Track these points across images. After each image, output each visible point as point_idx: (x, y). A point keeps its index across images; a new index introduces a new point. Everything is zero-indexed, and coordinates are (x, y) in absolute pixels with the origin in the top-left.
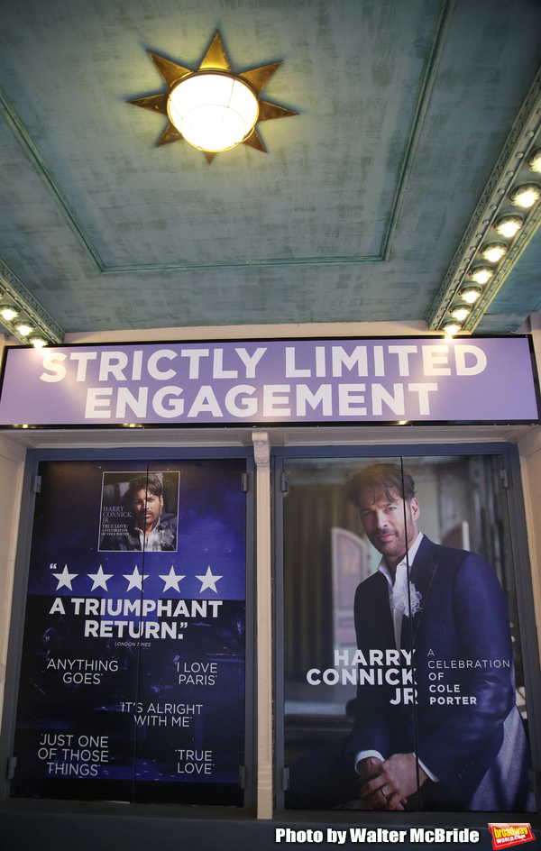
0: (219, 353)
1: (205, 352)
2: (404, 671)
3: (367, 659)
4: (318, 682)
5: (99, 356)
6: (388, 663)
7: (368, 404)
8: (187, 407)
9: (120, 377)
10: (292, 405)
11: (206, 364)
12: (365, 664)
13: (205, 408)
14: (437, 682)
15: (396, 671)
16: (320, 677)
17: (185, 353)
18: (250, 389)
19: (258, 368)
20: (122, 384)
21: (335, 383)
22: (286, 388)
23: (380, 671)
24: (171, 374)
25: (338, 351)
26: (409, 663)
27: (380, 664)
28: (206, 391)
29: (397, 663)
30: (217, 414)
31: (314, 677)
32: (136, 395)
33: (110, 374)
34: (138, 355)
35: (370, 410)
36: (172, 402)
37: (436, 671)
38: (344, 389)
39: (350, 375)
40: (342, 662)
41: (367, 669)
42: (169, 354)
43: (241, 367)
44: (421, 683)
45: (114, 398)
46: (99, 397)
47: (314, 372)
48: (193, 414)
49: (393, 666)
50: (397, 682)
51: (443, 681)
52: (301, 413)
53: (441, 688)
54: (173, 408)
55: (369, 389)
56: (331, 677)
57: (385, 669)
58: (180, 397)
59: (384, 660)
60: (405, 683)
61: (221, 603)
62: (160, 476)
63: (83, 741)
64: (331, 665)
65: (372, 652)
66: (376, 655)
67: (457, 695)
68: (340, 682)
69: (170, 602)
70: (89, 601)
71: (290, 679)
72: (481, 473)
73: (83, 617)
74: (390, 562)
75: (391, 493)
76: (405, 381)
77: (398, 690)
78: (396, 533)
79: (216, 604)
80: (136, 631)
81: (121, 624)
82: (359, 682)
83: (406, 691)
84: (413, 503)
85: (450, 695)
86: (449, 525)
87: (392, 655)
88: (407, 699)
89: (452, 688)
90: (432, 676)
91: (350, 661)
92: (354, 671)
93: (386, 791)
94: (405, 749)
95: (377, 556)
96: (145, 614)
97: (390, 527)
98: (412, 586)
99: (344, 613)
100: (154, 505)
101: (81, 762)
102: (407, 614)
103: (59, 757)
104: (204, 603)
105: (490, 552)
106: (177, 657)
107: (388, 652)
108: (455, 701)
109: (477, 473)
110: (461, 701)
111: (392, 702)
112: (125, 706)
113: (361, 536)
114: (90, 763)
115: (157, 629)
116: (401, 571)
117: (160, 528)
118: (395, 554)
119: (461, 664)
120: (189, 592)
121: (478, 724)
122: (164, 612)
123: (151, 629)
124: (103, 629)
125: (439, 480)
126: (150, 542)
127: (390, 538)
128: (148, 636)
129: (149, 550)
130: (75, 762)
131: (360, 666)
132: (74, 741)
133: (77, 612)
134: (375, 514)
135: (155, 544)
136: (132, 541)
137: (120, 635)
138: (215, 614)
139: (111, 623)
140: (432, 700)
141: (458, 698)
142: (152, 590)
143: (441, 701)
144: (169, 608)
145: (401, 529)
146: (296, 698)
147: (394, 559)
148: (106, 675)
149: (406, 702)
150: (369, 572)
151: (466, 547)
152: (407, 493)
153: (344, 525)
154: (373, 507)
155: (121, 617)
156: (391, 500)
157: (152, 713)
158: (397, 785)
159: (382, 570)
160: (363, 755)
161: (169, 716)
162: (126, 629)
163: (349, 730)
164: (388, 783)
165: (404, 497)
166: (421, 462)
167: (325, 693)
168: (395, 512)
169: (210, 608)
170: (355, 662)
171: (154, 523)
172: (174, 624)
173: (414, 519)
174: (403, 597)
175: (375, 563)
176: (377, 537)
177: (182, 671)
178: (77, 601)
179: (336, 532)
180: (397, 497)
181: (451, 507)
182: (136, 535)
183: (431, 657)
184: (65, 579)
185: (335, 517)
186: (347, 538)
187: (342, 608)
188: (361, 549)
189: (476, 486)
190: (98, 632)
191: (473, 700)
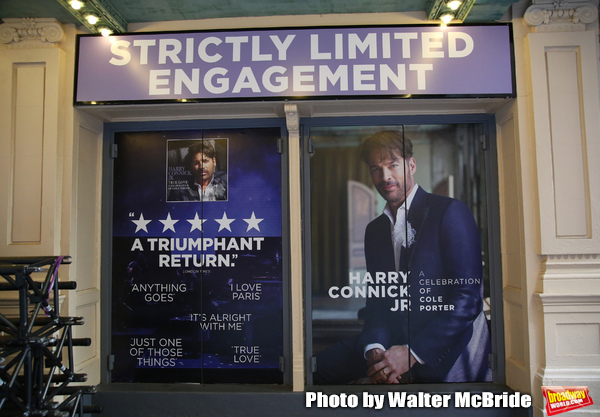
0: (256, 40)
1: (245, 39)
2: (402, 287)
3: (374, 279)
4: (337, 296)
5: (158, 43)
6: (390, 282)
7: (377, 81)
8: (232, 85)
9: (176, 60)
10: (316, 82)
11: (246, 49)
12: (372, 282)
13: (246, 85)
14: (425, 295)
15: (396, 288)
16: (339, 292)
17: (229, 40)
18: (282, 70)
19: (289, 51)
20: (178, 66)
21: (350, 64)
22: (311, 68)
23: (383, 287)
24: (217, 57)
25: (353, 38)
26: (405, 281)
27: (384, 282)
28: (247, 72)
29: (396, 282)
30: (256, 90)
31: (334, 292)
32: (190, 76)
33: (168, 58)
34: (190, 42)
35: (378, 86)
36: (219, 81)
37: (425, 287)
38: (357, 69)
39: (363, 58)
40: (355, 281)
41: (374, 286)
42: (216, 40)
43: (274, 52)
44: (414, 296)
45: (172, 78)
46: (159, 77)
47: (333, 55)
48: (237, 90)
49: (393, 283)
50: (396, 295)
51: (430, 294)
52: (323, 88)
53: (429, 299)
54: (220, 85)
55: (378, 68)
56: (347, 292)
57: (387, 286)
58: (225, 77)
59: (386, 279)
60: (402, 295)
61: (263, 239)
62: (212, 142)
63: (163, 342)
64: (347, 284)
65: (378, 274)
66: (381, 276)
67: (440, 304)
68: (354, 295)
69: (224, 240)
70: (161, 240)
71: (316, 293)
72: (466, 138)
73: (157, 252)
74: (393, 207)
75: (395, 154)
76: (407, 62)
77: (397, 301)
78: (398, 185)
79: (259, 240)
80: (198, 262)
81: (187, 257)
82: (367, 295)
83: (403, 301)
84: (411, 162)
85: (435, 304)
86: (439, 178)
87: (393, 276)
88: (404, 307)
89: (436, 299)
90: (422, 291)
91: (361, 280)
92: (364, 288)
93: (386, 371)
94: (400, 343)
95: (382, 202)
96: (205, 249)
97: (393, 180)
98: (409, 225)
99: (357, 245)
100: (209, 165)
101: (162, 357)
102: (405, 245)
103: (146, 354)
104: (250, 239)
105: (469, 198)
106: (231, 280)
107: (390, 274)
108: (438, 308)
109: (462, 138)
110: (443, 308)
111: (392, 309)
112: (194, 317)
113: (370, 187)
114: (169, 357)
115: (215, 260)
116: (401, 214)
117: (214, 183)
118: (396, 200)
119: (444, 282)
120: (238, 231)
121: (455, 324)
122: (220, 247)
123: (210, 260)
124: (173, 261)
125: (432, 143)
126: (207, 194)
127: (393, 188)
128: (208, 265)
129: (205, 200)
130: (158, 357)
131: (369, 284)
132: (156, 342)
133: (152, 249)
134: (381, 170)
135: (211, 195)
136: (192, 194)
137: (187, 265)
138: (259, 248)
139: (179, 256)
140: (422, 308)
141: (440, 306)
142: (209, 230)
143: (428, 308)
144: (223, 244)
145: (401, 182)
146: (321, 308)
147: (395, 204)
148: (177, 295)
149: (402, 309)
150: (376, 214)
151: (451, 195)
152: (406, 153)
153: (357, 179)
154: (380, 165)
155: (186, 252)
156: (395, 159)
157: (213, 321)
158: (394, 367)
159: (386, 212)
160: (370, 347)
161: (226, 323)
162: (191, 260)
163: (361, 330)
164: (388, 366)
165: (404, 157)
166: (418, 129)
167: (342, 304)
168: (397, 168)
169: (255, 243)
170: (365, 281)
171: (209, 179)
172: (228, 256)
173: (412, 174)
174: (401, 232)
175: (381, 207)
176: (383, 188)
177: (235, 290)
178: (152, 241)
179: (351, 184)
180: (399, 157)
181: (441, 165)
182: (196, 189)
183: (422, 277)
184: (142, 224)
185: (351, 172)
186: (360, 188)
187: (355, 241)
188: (370, 197)
189: (461, 148)
190: (170, 263)
191: (452, 307)
